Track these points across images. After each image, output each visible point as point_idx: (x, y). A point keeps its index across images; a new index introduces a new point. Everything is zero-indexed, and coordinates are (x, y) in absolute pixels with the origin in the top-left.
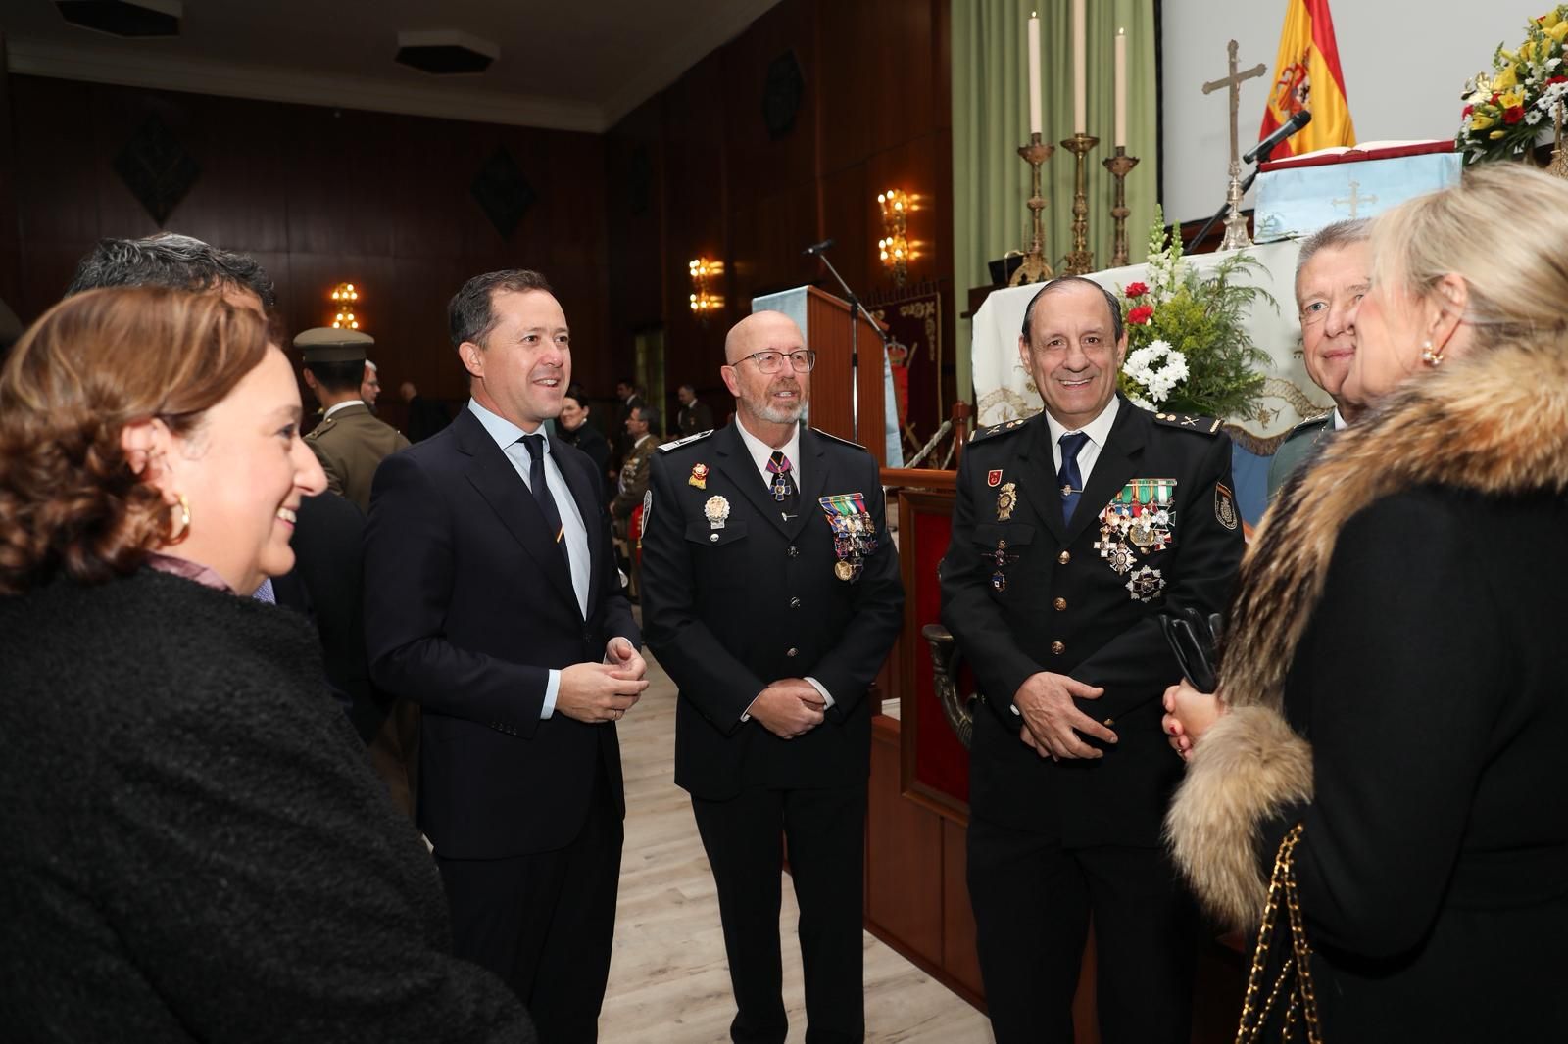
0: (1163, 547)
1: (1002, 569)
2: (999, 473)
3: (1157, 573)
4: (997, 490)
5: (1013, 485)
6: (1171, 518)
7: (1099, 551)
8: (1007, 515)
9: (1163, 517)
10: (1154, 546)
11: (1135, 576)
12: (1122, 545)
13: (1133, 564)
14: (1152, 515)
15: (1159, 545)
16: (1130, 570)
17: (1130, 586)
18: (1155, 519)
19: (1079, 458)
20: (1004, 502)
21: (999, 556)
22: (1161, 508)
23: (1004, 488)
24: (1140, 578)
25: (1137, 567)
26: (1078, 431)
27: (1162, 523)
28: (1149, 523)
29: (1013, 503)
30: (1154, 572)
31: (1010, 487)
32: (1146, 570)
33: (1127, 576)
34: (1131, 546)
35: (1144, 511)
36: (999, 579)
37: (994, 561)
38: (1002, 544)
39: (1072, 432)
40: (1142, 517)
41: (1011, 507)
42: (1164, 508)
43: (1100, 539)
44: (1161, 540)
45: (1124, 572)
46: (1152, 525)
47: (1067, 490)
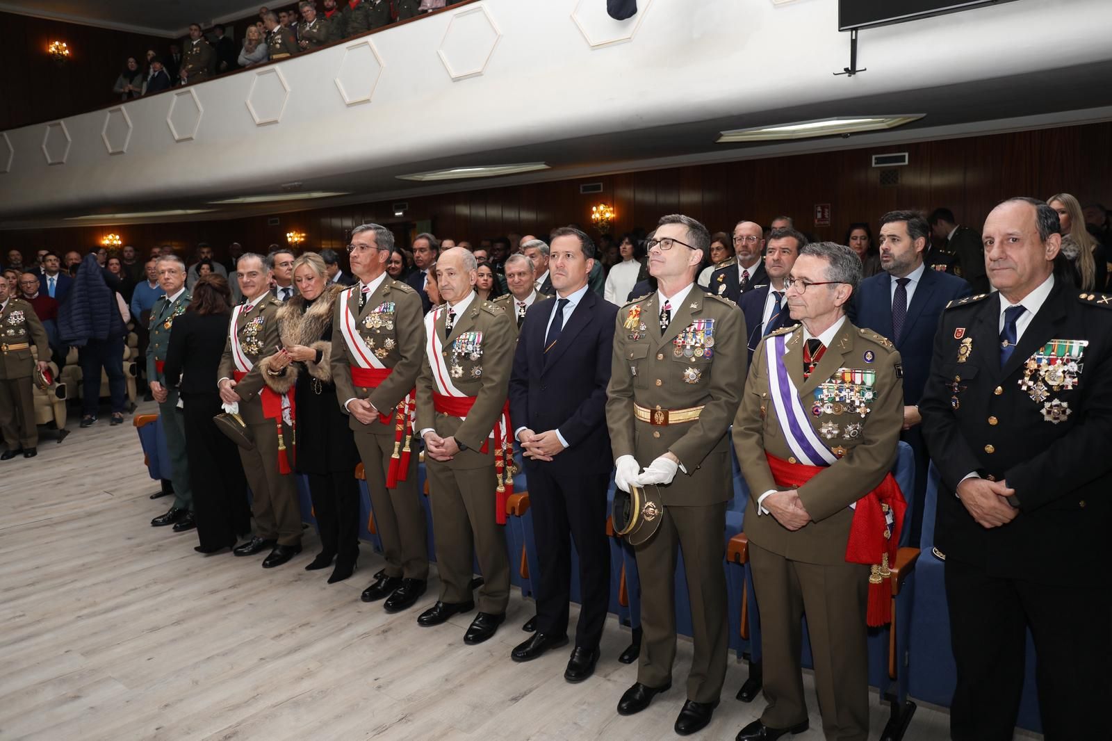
0: (1070, 388)
1: (957, 395)
2: (963, 330)
3: (1065, 404)
4: (960, 341)
5: (971, 340)
6: (1079, 368)
7: (1021, 386)
8: (964, 359)
9: (1073, 367)
10: (1063, 386)
11: (1047, 405)
12: (1039, 383)
13: (1047, 397)
14: (1064, 364)
15: (1067, 386)
16: (1044, 401)
17: (1044, 411)
18: (1066, 368)
19: (1018, 323)
20: (963, 350)
21: (955, 386)
22: (1072, 360)
23: (964, 341)
24: (1051, 407)
25: (1049, 399)
26: (1018, 304)
27: (1071, 370)
28: (1062, 370)
29: (969, 352)
30: (1062, 403)
31: (968, 340)
32: (1056, 402)
33: (1042, 405)
34: (1046, 384)
35: (1059, 362)
36: (955, 400)
37: (952, 388)
38: (958, 379)
39: (1014, 305)
40: (1056, 365)
41: (967, 354)
42: (1075, 361)
43: (1023, 378)
44: (1069, 383)
45: (1040, 402)
46: (1064, 372)
47: (1005, 343)
